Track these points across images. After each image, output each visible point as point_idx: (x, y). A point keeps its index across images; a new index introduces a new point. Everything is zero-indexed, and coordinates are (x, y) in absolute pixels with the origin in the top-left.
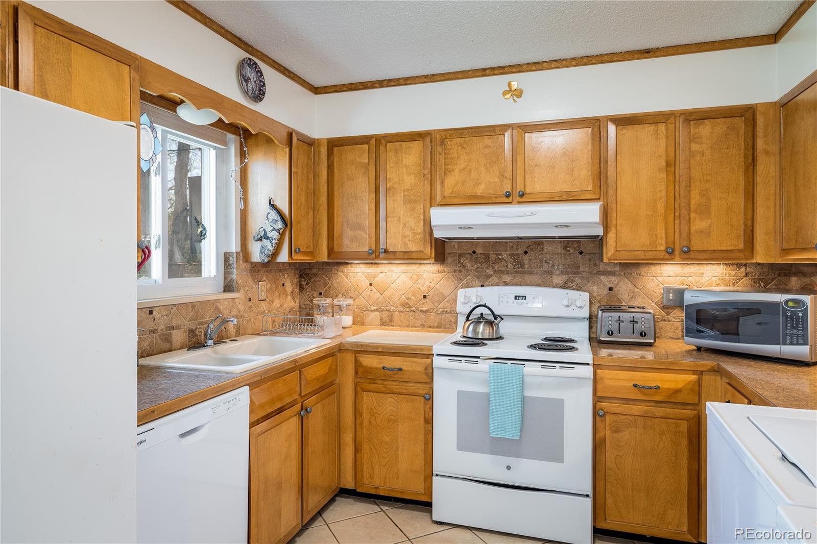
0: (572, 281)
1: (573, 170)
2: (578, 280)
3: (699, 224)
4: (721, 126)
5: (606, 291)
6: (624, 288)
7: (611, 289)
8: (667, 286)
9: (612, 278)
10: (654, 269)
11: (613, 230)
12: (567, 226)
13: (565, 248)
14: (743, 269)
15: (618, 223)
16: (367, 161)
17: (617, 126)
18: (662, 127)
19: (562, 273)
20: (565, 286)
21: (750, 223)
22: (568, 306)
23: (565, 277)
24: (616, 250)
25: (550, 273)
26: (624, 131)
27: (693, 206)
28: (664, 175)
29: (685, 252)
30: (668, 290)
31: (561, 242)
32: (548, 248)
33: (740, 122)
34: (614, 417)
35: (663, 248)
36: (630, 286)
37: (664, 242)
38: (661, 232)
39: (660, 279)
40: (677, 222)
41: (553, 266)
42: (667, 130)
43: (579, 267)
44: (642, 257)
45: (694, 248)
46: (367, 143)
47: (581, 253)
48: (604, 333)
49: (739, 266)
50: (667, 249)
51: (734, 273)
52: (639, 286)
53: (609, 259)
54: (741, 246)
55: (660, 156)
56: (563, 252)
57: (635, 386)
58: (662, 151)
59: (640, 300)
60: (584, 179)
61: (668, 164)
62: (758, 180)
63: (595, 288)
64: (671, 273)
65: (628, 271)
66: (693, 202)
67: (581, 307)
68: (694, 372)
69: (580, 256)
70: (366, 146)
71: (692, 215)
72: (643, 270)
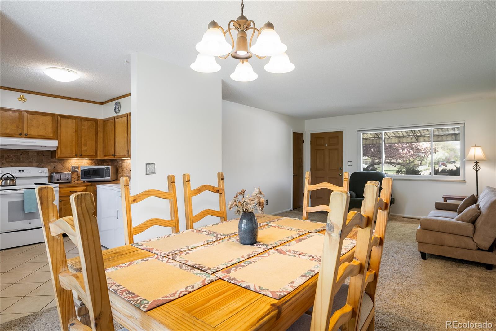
0: (40, 165)
1: (46, 129)
2: (42, 164)
3: (84, 148)
4: (90, 123)
5: (53, 168)
6: (59, 167)
7: (54, 167)
9: (55, 164)
10: (69, 161)
11: (60, 149)
12: (45, 147)
13: (37, 154)
14: (93, 161)
15: (61, 146)
17: (61, 118)
18: (74, 120)
19: (36, 162)
20: (37, 166)
21: (96, 149)
22: (41, 173)
23: (37, 164)
24: (61, 155)
25: (31, 162)
26: (63, 120)
27: (83, 143)
28: (75, 134)
29: (80, 156)
30: (73, 167)
31: (36, 151)
32: (30, 153)
33: (94, 123)
34: (64, 202)
35: (74, 154)
36: (61, 166)
37: (75, 153)
38: (74, 150)
39: (71, 164)
40: (78, 147)
41: (33, 160)
42: (76, 122)
43: (43, 160)
44: (69, 157)
45: (83, 155)
47: (44, 155)
48: (56, 180)
49: (92, 160)
51: (91, 162)
52: (64, 166)
53: (58, 157)
54: (94, 154)
55: (74, 129)
56: (37, 155)
57: (70, 192)
58: (74, 127)
59: (64, 170)
60: (49, 131)
61: (76, 131)
62: (98, 138)
63: (49, 167)
64: (74, 162)
65: (60, 161)
66: (83, 142)
67: (46, 173)
68: (85, 186)
69: (43, 156)
71: (82, 146)
72: (65, 161)
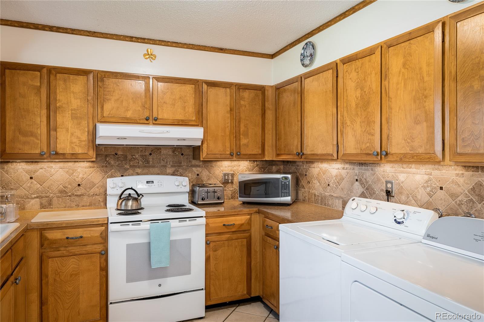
0: (178, 171)
1: (185, 107)
2: (181, 171)
3: (244, 141)
4: (253, 93)
5: (195, 176)
6: (205, 174)
7: (198, 175)
8: (224, 172)
9: (199, 169)
10: (219, 163)
11: (206, 143)
12: (184, 140)
13: (173, 152)
14: (256, 163)
15: (208, 139)
16: (39, 84)
17: (208, 86)
18: (228, 90)
19: (172, 166)
20: (173, 174)
21: (263, 141)
22: (178, 186)
23: (173, 169)
24: (207, 154)
25: (165, 166)
26: (211, 90)
27: (241, 132)
28: (229, 115)
29: (238, 155)
30: (225, 175)
31: (171, 148)
32: (164, 152)
33: (259, 93)
34: (214, 244)
35: (228, 153)
36: (208, 173)
37: (229, 149)
38: (228, 145)
39: (222, 168)
40: (234, 139)
41: (167, 162)
42: (230, 92)
43: (181, 163)
44: (220, 158)
45: (242, 153)
46: (39, 71)
47: (182, 154)
48: (200, 199)
49: (254, 161)
50: (231, 153)
51: (252, 165)
52: (212, 172)
53: (204, 158)
54: (260, 152)
55: (227, 105)
56: (172, 154)
57: (224, 225)
58: (228, 102)
59: (212, 180)
60: (190, 113)
61: (231, 110)
62: (266, 121)
63: (190, 175)
64: (226, 166)
65: (207, 165)
66: (241, 130)
67: (185, 186)
69: (182, 156)
70: (38, 73)
71: (241, 136)
72: (214, 164)
